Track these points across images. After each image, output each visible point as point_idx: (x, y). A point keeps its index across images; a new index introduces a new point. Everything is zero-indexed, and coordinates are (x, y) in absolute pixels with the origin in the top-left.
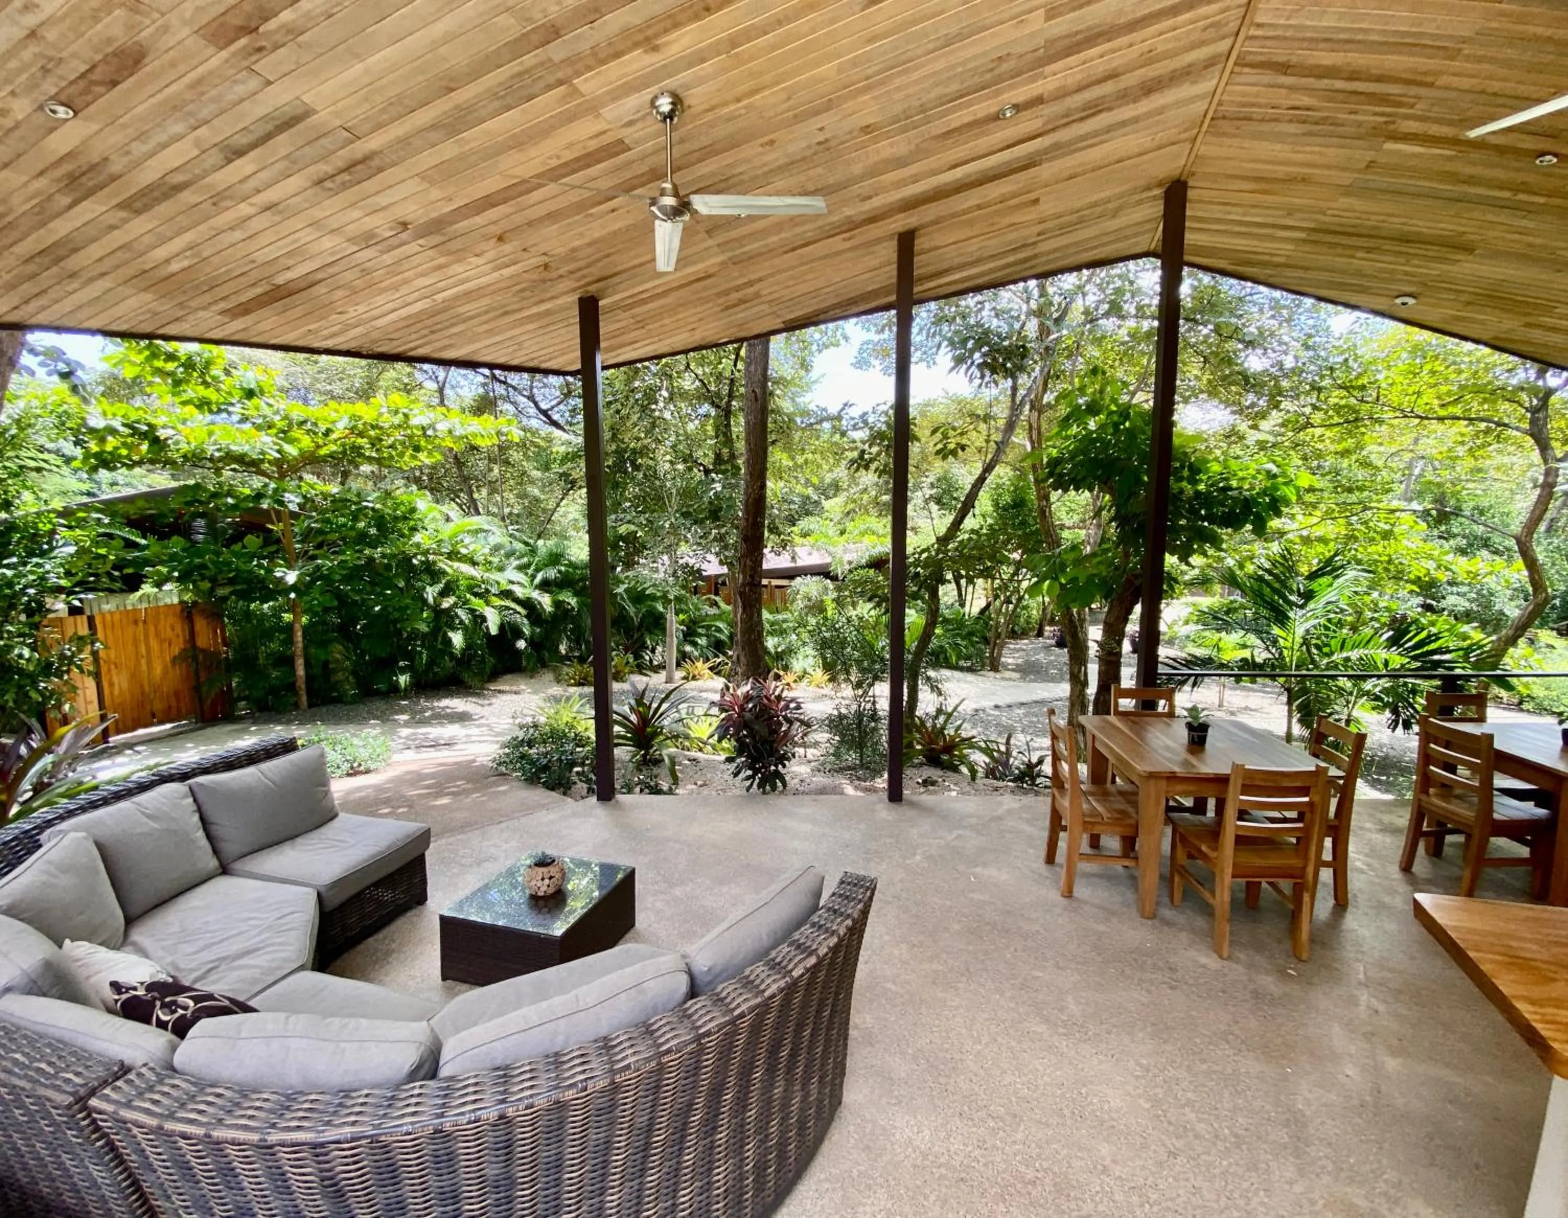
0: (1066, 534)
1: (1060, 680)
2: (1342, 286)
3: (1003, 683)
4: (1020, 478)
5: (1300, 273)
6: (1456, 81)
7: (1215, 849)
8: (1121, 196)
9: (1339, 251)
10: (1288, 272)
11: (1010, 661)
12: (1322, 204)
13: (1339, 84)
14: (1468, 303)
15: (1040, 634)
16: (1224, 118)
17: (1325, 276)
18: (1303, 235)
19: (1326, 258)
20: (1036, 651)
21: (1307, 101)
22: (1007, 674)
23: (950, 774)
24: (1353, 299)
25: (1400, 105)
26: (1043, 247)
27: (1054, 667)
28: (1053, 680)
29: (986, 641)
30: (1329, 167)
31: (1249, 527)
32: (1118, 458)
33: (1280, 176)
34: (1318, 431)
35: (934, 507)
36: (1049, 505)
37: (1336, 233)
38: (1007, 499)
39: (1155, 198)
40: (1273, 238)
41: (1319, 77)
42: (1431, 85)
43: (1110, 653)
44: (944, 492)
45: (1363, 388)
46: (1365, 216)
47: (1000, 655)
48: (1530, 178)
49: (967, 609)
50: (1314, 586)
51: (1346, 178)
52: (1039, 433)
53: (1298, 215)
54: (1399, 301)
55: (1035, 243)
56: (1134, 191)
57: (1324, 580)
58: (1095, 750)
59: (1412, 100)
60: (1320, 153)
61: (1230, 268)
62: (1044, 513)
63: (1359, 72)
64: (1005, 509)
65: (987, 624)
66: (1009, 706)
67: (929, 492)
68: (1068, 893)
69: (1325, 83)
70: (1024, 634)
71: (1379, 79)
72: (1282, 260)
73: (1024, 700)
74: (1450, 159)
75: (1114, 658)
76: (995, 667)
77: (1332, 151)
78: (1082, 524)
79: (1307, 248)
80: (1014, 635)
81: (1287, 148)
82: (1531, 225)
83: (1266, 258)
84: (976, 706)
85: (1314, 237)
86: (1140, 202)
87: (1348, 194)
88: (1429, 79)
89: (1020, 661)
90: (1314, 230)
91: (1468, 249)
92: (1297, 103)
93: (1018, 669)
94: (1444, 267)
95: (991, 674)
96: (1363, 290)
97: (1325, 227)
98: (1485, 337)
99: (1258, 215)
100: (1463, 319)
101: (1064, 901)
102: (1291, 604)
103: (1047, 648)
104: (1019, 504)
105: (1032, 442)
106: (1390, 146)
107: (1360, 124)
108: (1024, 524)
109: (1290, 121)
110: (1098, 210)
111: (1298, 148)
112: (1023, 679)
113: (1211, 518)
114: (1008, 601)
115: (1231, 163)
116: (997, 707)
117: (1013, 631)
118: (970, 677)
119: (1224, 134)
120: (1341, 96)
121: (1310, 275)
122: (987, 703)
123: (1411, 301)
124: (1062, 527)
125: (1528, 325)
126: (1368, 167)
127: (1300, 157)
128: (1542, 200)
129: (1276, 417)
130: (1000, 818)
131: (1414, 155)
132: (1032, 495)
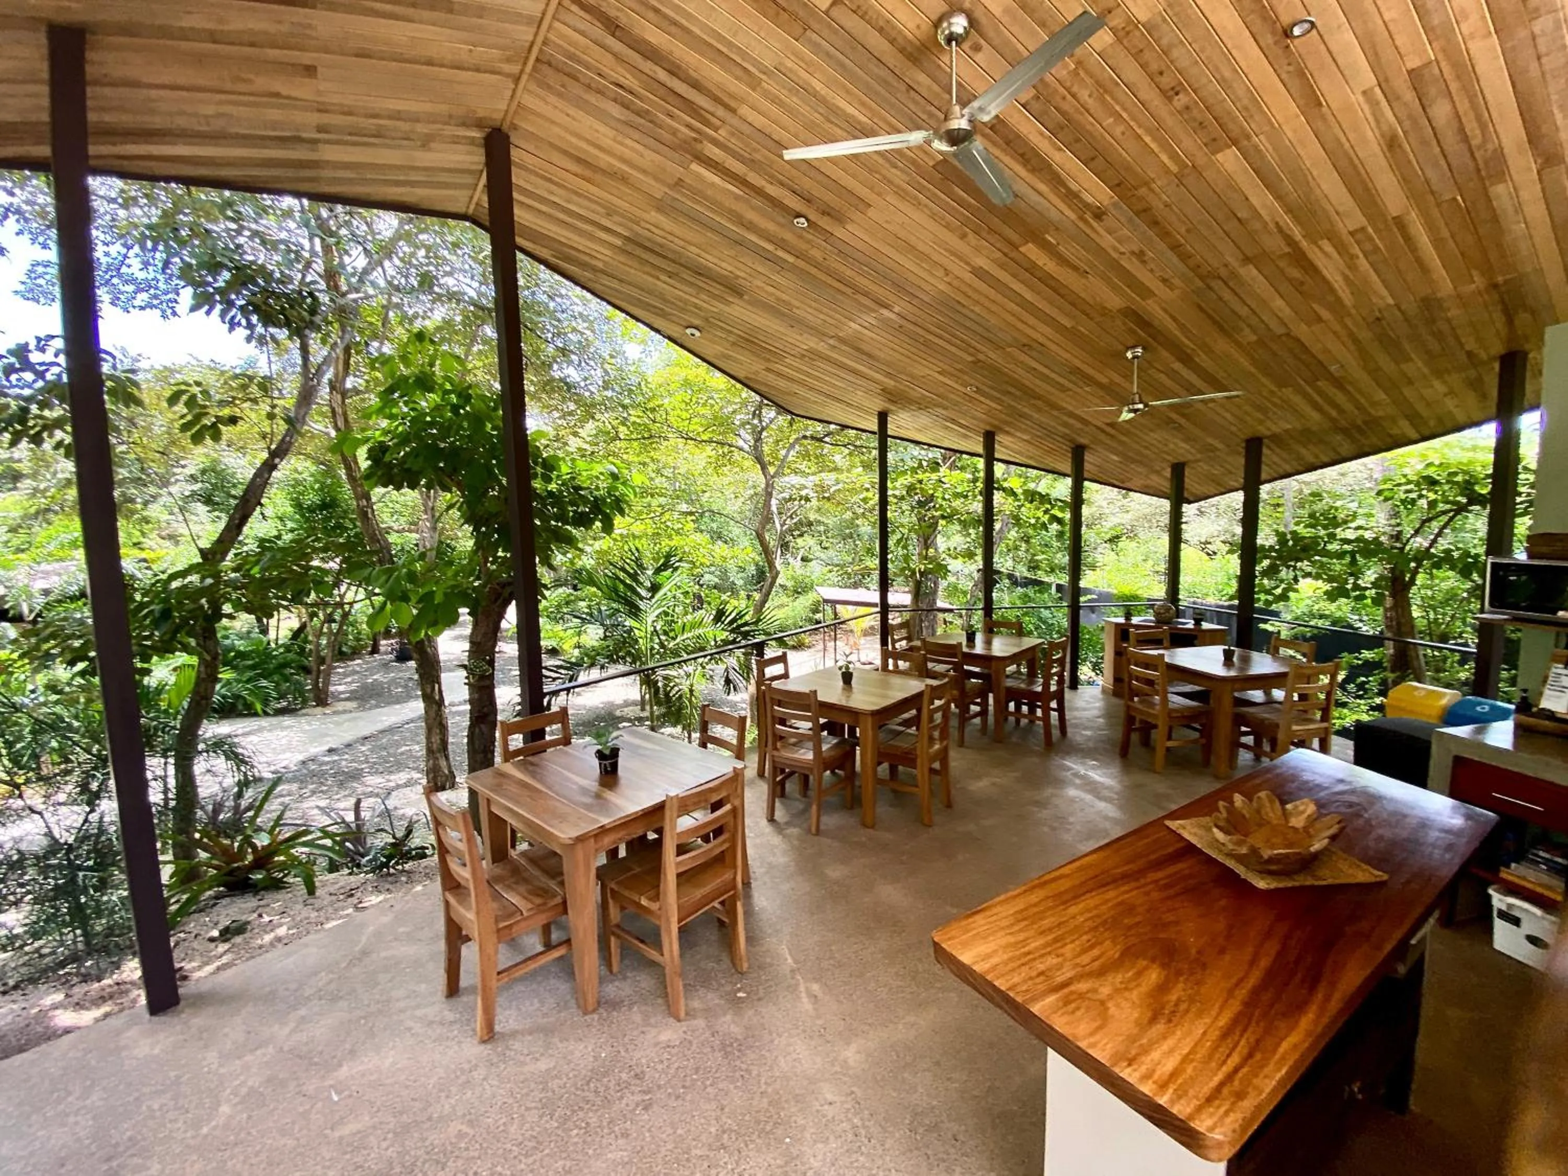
0: (392, 538)
1: (405, 698)
2: (647, 307)
3: (336, 718)
4: (326, 474)
5: (615, 284)
6: (752, 116)
7: (656, 898)
8: (431, 119)
9: (648, 269)
10: (606, 281)
11: (341, 688)
12: (638, 213)
13: (662, 75)
14: (734, 344)
15: (375, 650)
16: (550, 64)
17: (635, 293)
18: (619, 242)
19: (636, 274)
20: (371, 670)
21: (630, 81)
22: (340, 706)
23: (269, 897)
24: (658, 323)
25: (707, 123)
26: (329, 153)
27: (398, 685)
28: (399, 700)
29: (306, 670)
30: (644, 172)
31: (598, 524)
32: (461, 448)
33: (602, 165)
34: (623, 444)
35: (201, 508)
36: (370, 505)
37: (646, 248)
38: (311, 498)
39: (472, 141)
40: (592, 237)
41: (646, 57)
42: (733, 111)
43: (482, 677)
44: (214, 486)
45: (653, 410)
46: (670, 238)
47: (327, 683)
48: (788, 236)
49: (272, 635)
50: (660, 579)
51: (658, 190)
52: (346, 421)
53: (616, 218)
54: (689, 331)
55: (314, 142)
56: (449, 119)
57: (667, 573)
58: (491, 813)
59: (718, 123)
60: (637, 152)
61: (553, 260)
62: (365, 514)
63: (679, 67)
64: (311, 510)
65: (303, 649)
66: (349, 746)
67: (189, 488)
68: (490, 1035)
69: (648, 66)
70: (355, 653)
71: (696, 85)
72: (600, 265)
73: (366, 733)
74: (737, 198)
75: (487, 682)
76: (322, 699)
77: (647, 153)
78: (414, 525)
79: (622, 258)
80: (342, 656)
81: (611, 133)
82: (783, 281)
83: (587, 259)
84: (301, 757)
85: (629, 247)
86: (456, 140)
87: (659, 209)
88: (733, 104)
89: (354, 687)
90: (627, 239)
91: (738, 292)
92: (622, 81)
93: (353, 696)
94: (722, 306)
95: (319, 709)
96: (663, 315)
97: (640, 240)
98: (741, 375)
99: (580, 206)
100: (728, 357)
101: (485, 1050)
102: (642, 598)
103: (385, 666)
104: (328, 505)
105: (337, 429)
106: (695, 167)
107: (674, 132)
108: (340, 527)
109: (615, 100)
110: (405, 126)
111: (620, 138)
112: (362, 707)
113: (561, 517)
114: (330, 619)
115: (556, 130)
116: (331, 751)
117: (341, 653)
118: (287, 721)
119: (549, 88)
120: (662, 91)
121: (625, 289)
122: (316, 749)
123: (697, 334)
124: (388, 530)
125: (768, 370)
126: (677, 184)
127: (619, 149)
128: (791, 259)
129: (590, 426)
130: (365, 953)
131: (713, 184)
132: (346, 492)
